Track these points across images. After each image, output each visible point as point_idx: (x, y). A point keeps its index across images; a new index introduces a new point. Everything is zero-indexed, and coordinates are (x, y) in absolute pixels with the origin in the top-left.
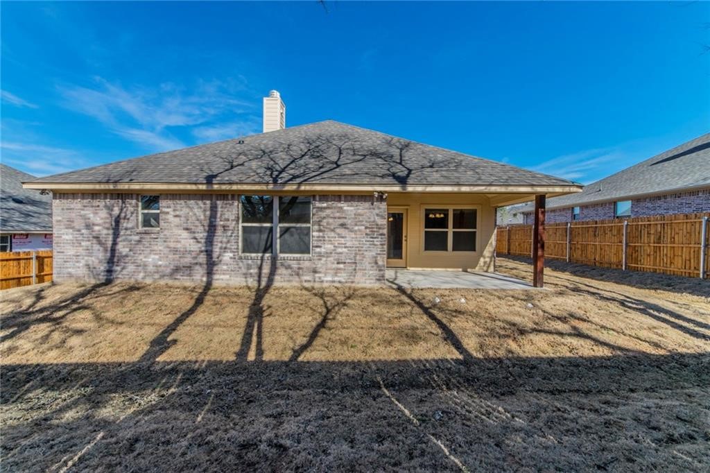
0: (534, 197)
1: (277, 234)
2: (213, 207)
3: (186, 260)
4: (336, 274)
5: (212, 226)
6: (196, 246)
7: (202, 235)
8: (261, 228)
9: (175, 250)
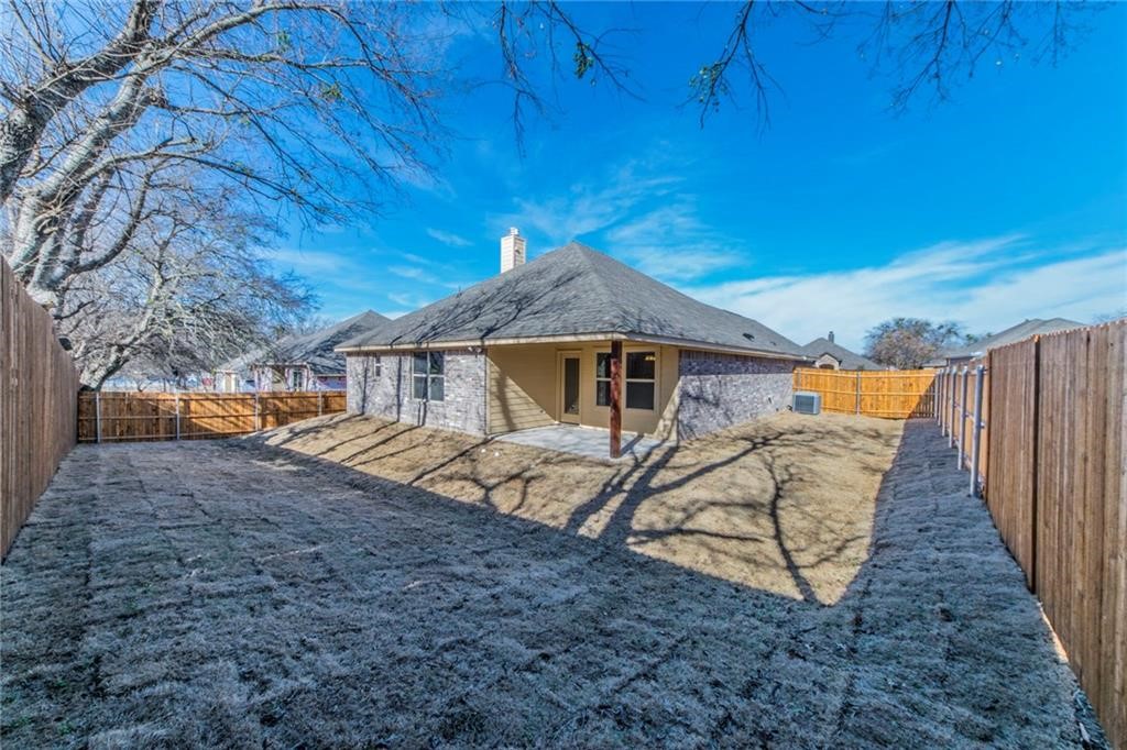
0: (610, 343)
1: (429, 384)
2: (400, 361)
3: (390, 402)
4: (456, 420)
5: (399, 376)
6: (393, 392)
7: (396, 383)
8: (422, 378)
9: (386, 395)
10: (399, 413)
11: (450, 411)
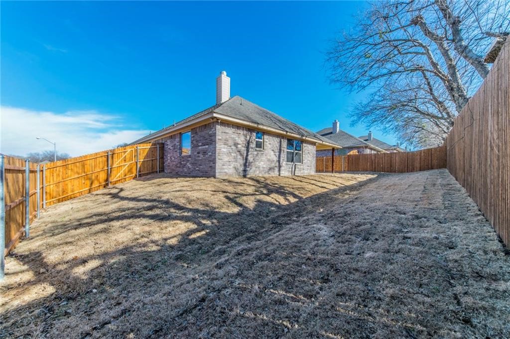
1: (294, 155)
2: (281, 142)
3: (273, 165)
4: (307, 170)
5: (280, 150)
6: (276, 159)
7: (277, 154)
8: (291, 152)
9: (269, 160)
10: (279, 171)
11: (305, 167)
